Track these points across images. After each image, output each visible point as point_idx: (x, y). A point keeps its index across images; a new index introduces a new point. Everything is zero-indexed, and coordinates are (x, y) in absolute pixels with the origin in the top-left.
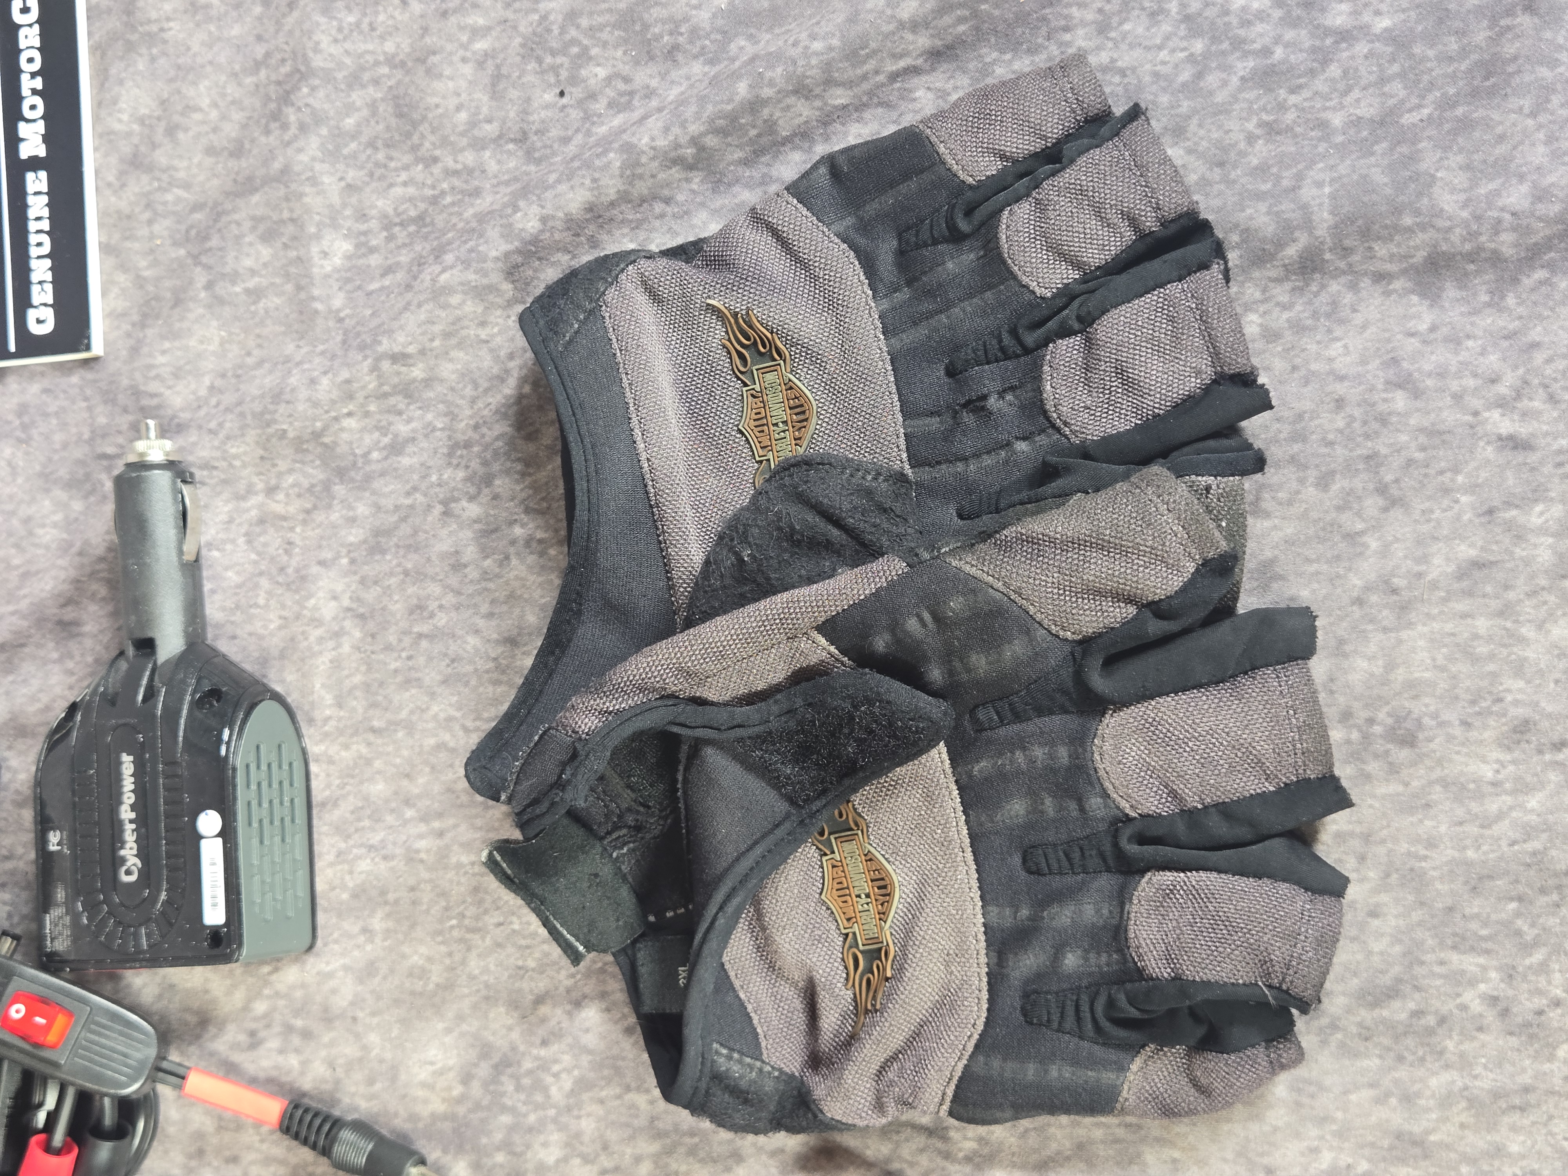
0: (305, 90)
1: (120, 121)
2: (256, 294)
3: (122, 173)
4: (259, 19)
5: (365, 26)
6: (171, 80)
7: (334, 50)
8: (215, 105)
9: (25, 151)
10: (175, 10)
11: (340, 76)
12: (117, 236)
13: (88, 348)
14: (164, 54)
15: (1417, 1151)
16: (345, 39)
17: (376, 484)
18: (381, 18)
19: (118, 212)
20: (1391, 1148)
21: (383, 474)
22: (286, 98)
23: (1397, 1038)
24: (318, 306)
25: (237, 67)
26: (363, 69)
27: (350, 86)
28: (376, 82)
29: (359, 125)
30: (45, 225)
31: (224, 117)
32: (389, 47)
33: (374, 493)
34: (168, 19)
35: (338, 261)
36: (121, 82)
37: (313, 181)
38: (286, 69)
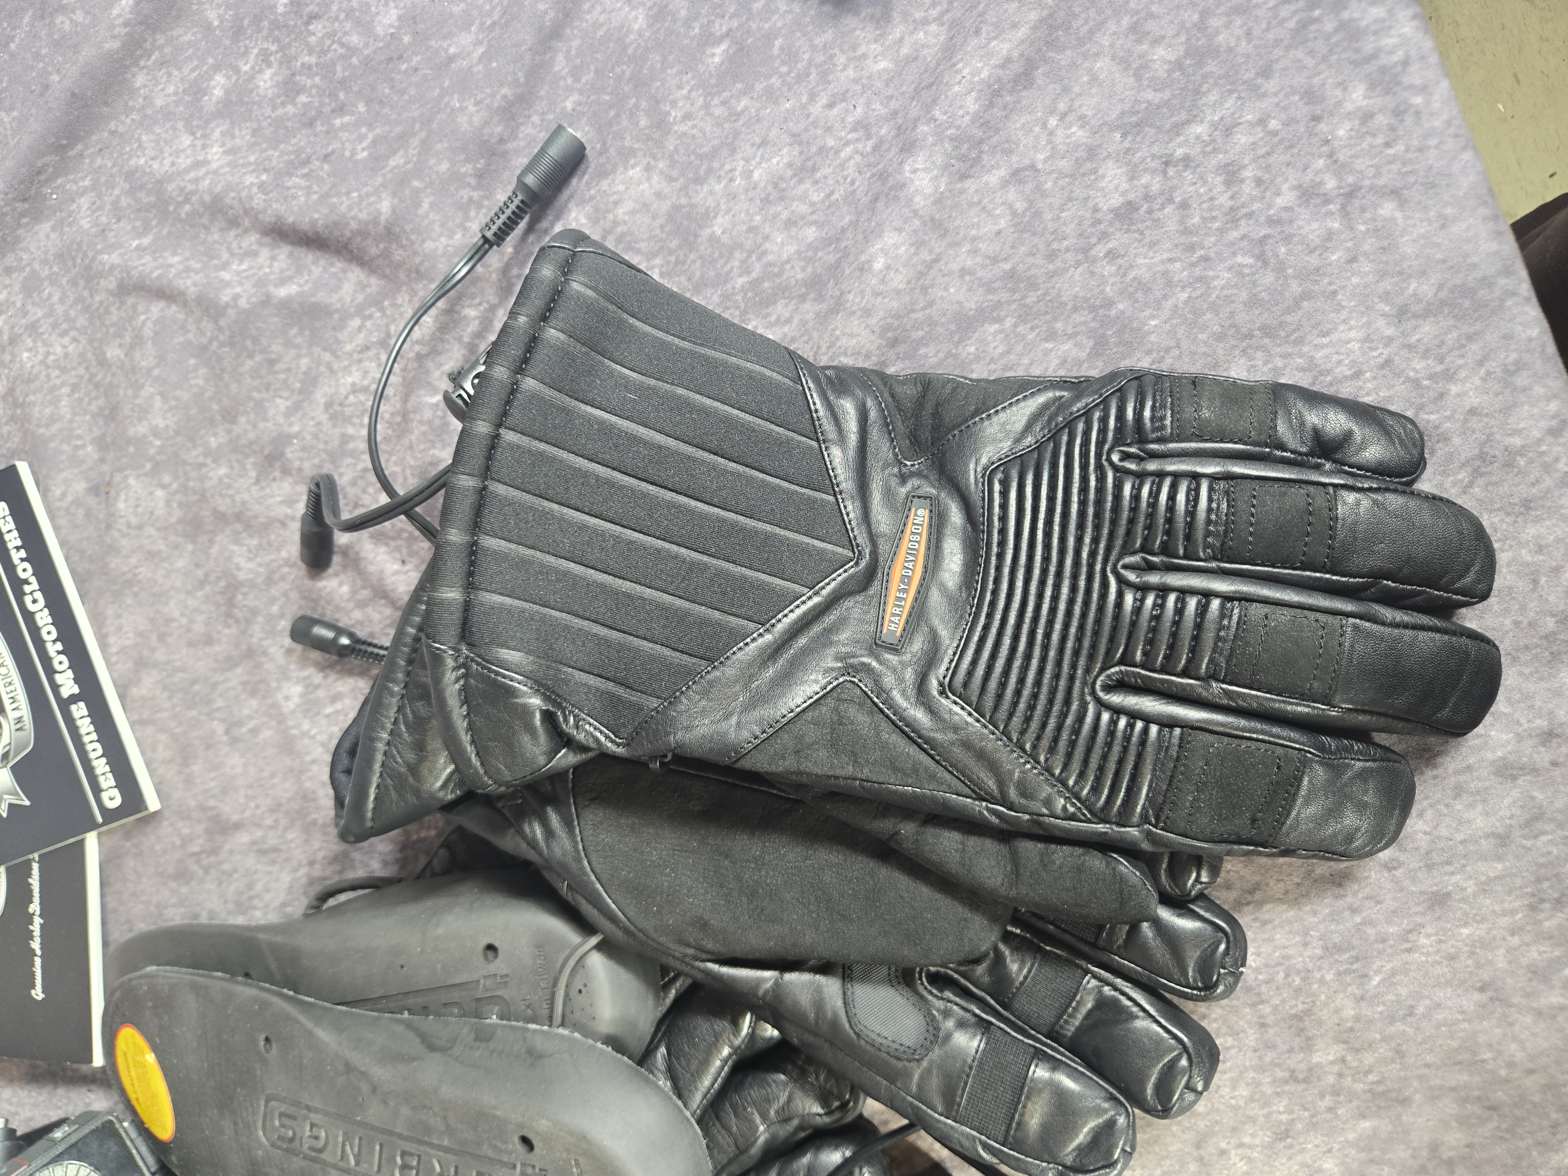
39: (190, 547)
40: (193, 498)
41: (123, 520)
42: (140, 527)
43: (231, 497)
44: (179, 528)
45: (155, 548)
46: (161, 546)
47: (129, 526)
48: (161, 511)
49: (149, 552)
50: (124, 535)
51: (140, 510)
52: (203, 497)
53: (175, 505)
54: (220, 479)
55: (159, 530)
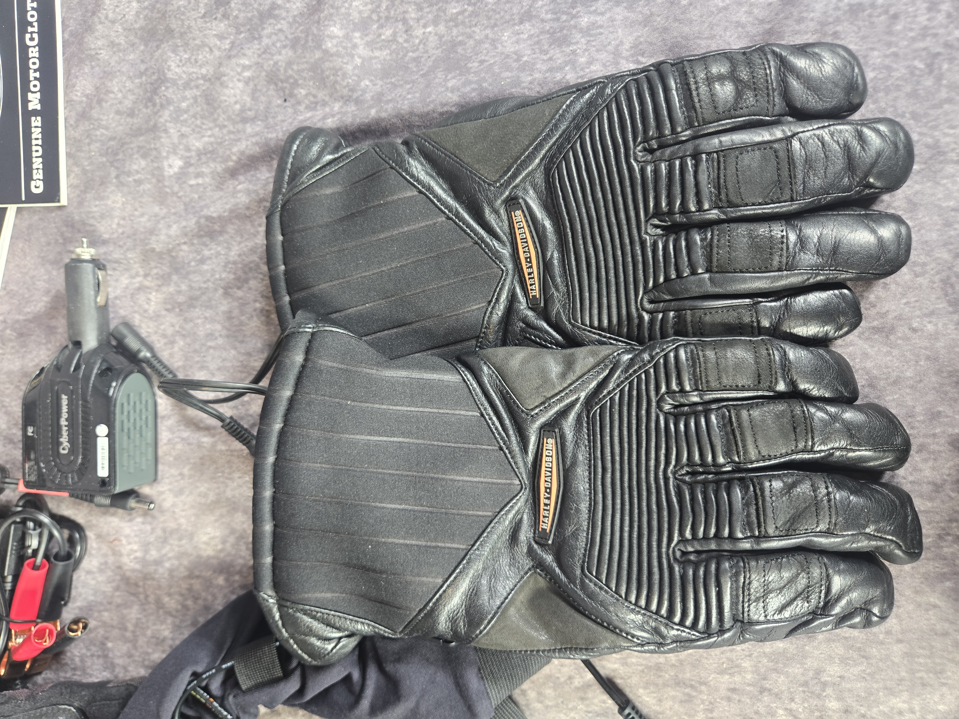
0: (163, 88)
1: (76, 95)
2: (139, 182)
3: (77, 121)
4: (142, 52)
5: (193, 60)
6: (101, 78)
7: (177, 70)
8: (120, 91)
9: (31, 106)
10: (103, 45)
11: (180, 82)
12: (74, 149)
13: (59, 201)
14: (98, 65)
16: (183, 65)
17: (191, 277)
18: (200, 57)
19: (75, 138)
21: (194, 272)
22: (155, 91)
24: (168, 190)
25: (131, 74)
26: (191, 80)
27: (185, 88)
28: (197, 87)
29: (188, 106)
30: (40, 142)
31: (125, 97)
32: (204, 71)
33: (190, 280)
34: (100, 49)
35: (176, 170)
36: (77, 77)
37: (166, 131)
38: (154, 77)
39: (142, 48)
40: (156, 15)
41: (105, 12)
42: (113, 22)
43: (183, 20)
44: (139, 33)
45: (117, 41)
46: (122, 40)
47: (107, 17)
48: (130, 17)
49: (112, 42)
50: (101, 23)
51: (117, 10)
52: (164, 15)
53: (141, 16)
54: (179, 8)
55: (125, 29)
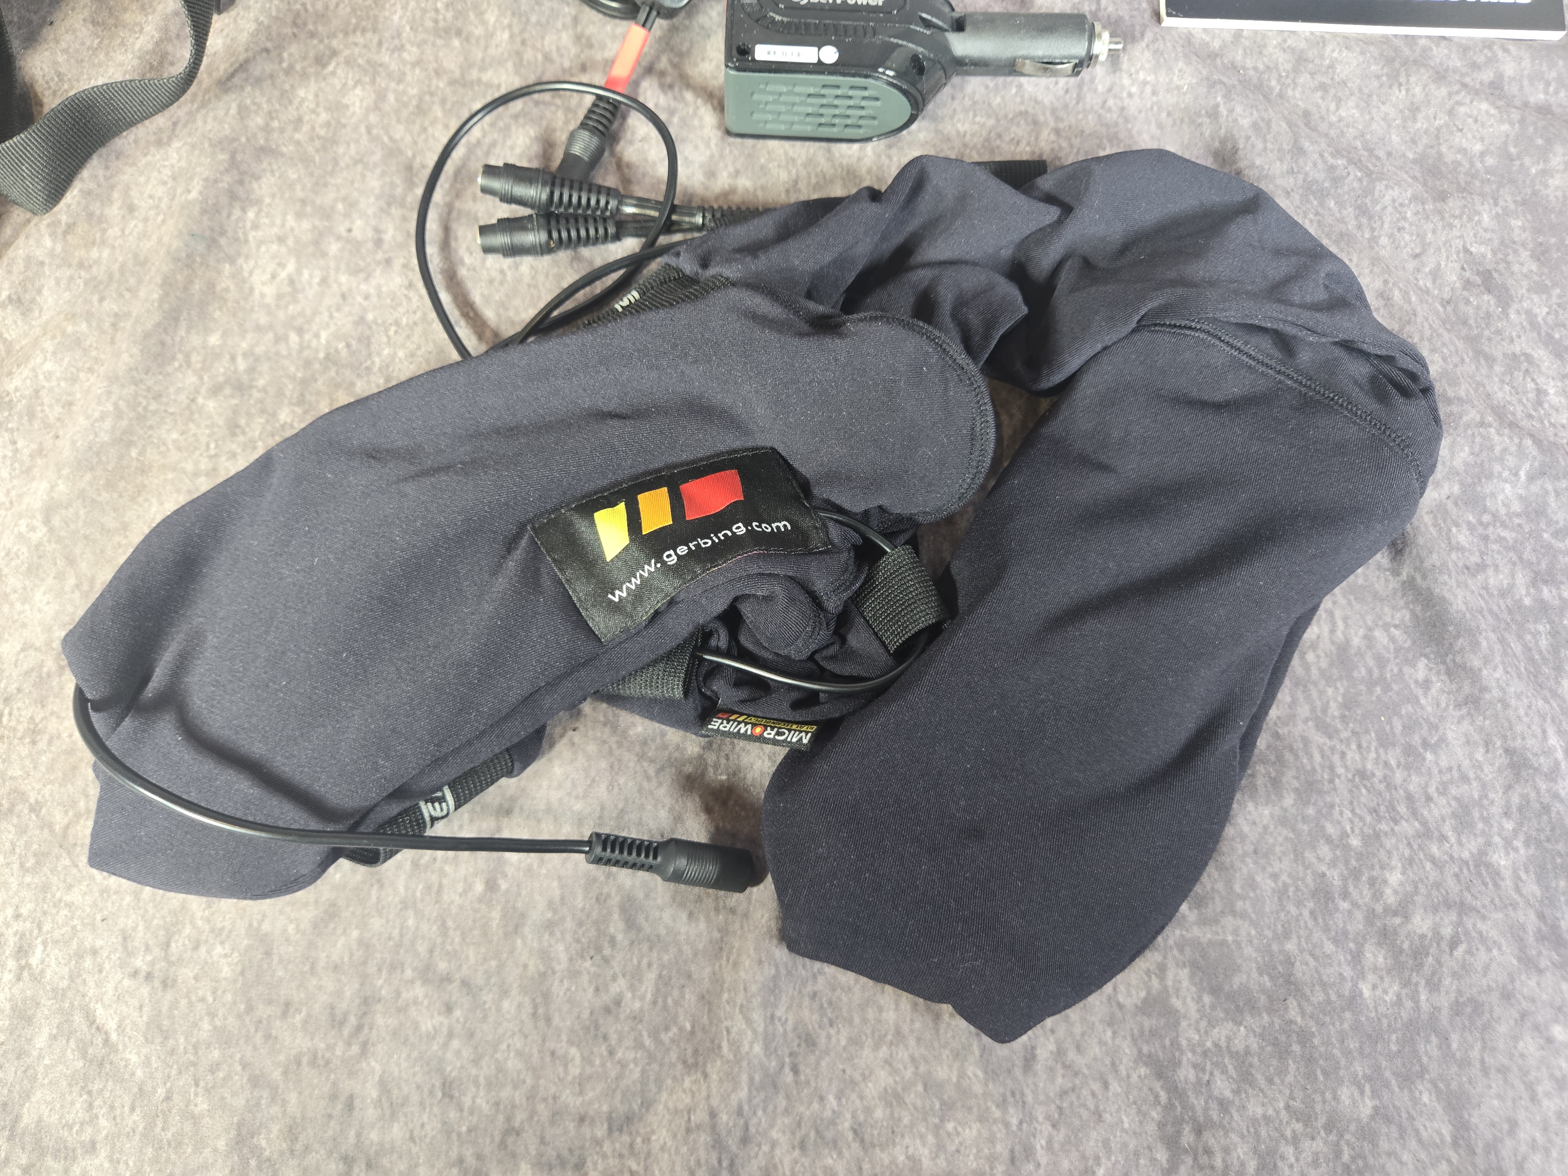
1: (1333, 51)
3: (1293, 50)
4: (1404, 156)
6: (1360, 90)
8: (1341, 120)
10: (1414, 95)
12: (1247, 43)
13: (1168, 15)
14: (1381, 85)
15: (511, 928)
19: (1265, 46)
20: (514, 908)
23: (596, 923)
25: (1368, 137)
31: (1331, 125)
34: (1407, 90)
36: (1363, 53)
39: (1410, 155)
40: (1462, 179)
41: (1468, 101)
42: (1451, 113)
43: (1460, 217)
44: (1433, 152)
45: (1420, 116)
46: (1421, 124)
47: (1459, 103)
48: (1458, 139)
49: (1418, 109)
50: (1450, 95)
51: (1470, 120)
52: (1465, 190)
53: (1459, 157)
54: (1479, 213)
55: (1438, 129)
